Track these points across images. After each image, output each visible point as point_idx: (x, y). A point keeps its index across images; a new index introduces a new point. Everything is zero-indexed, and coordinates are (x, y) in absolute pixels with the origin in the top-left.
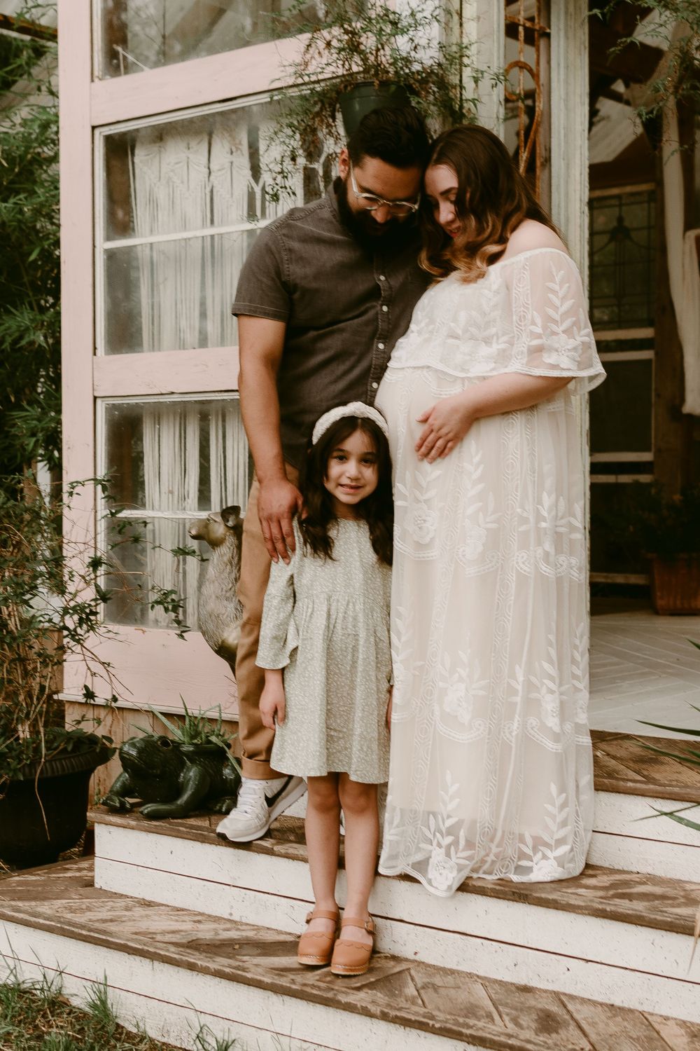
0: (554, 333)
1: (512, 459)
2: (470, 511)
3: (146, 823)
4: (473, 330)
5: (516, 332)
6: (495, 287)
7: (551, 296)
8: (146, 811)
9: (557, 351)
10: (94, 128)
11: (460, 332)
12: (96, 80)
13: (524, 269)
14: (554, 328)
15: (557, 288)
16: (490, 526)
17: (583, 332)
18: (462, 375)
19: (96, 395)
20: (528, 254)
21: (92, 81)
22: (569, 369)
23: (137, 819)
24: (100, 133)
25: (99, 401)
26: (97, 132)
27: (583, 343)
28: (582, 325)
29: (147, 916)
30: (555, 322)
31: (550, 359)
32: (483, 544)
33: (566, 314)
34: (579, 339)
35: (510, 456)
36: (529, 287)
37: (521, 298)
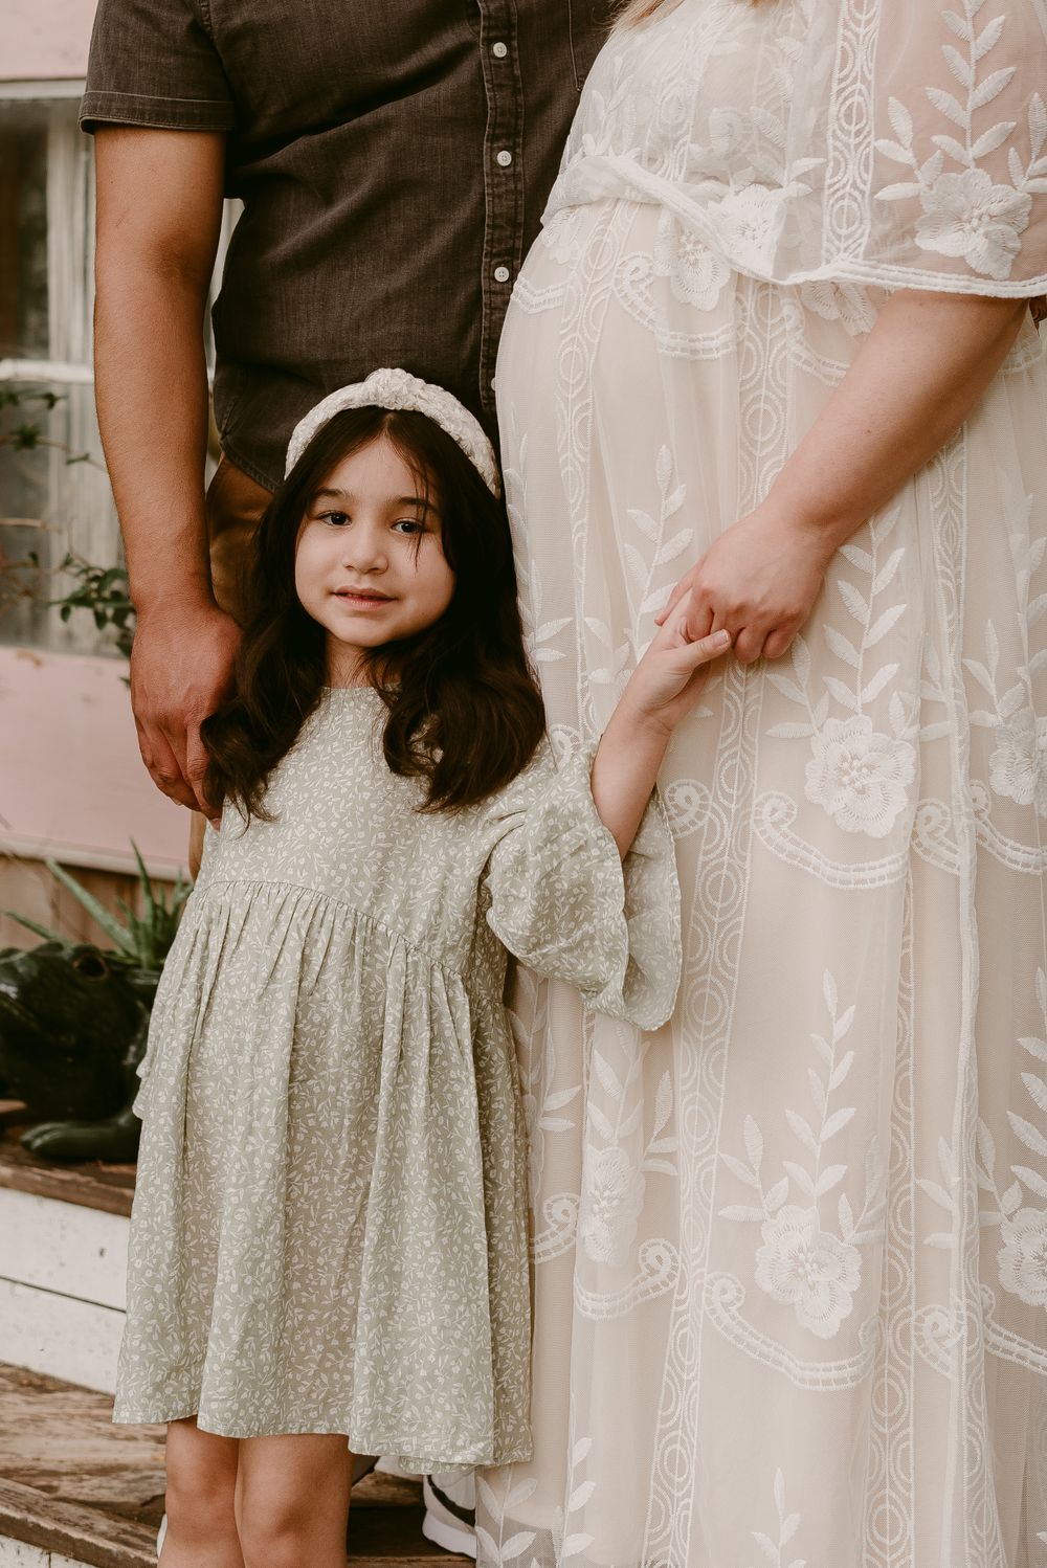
3: (36, 1174)
5: (831, 153)
7: (948, 51)
8: (38, 1142)
9: (958, 218)
14: (953, 147)
15: (966, 28)
17: (1036, 166)
22: (987, 277)
23: (15, 1162)
27: (1035, 197)
28: (1037, 144)
30: (956, 131)
31: (940, 241)
34: (1024, 186)
36: (877, 22)
37: (861, 55)
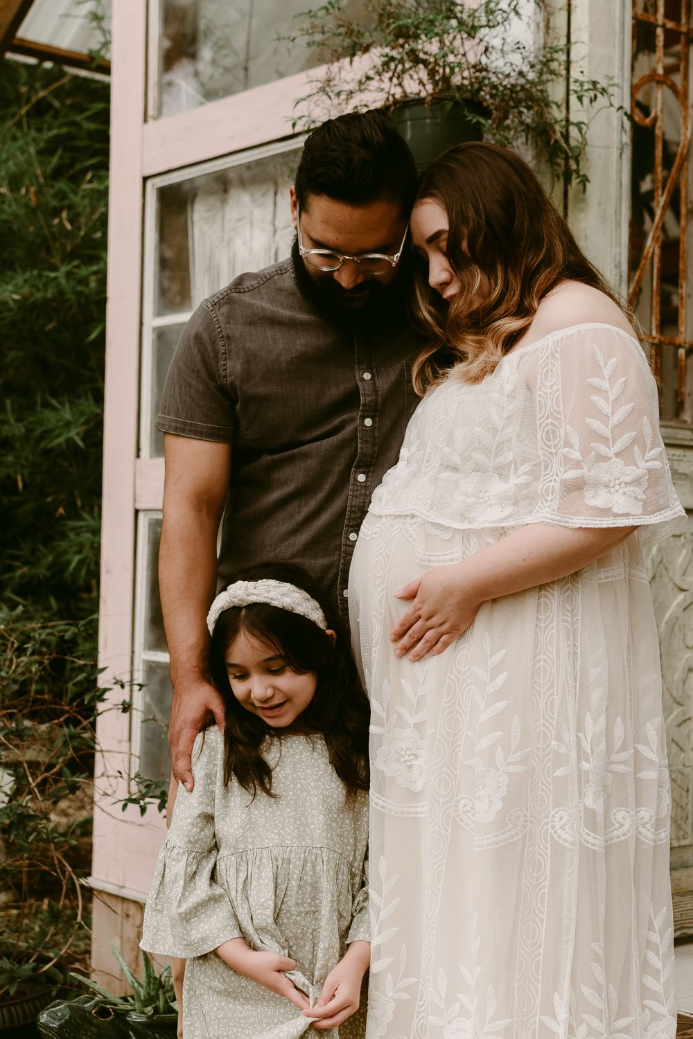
0: (601, 458)
1: (545, 661)
2: (484, 744)
4: (478, 456)
5: (542, 458)
6: (508, 388)
7: (595, 398)
9: (607, 486)
10: (145, 179)
11: (457, 460)
12: (150, 121)
13: (553, 357)
14: (602, 449)
15: (605, 385)
16: (512, 769)
17: (649, 455)
18: (464, 526)
20: (560, 334)
21: (146, 121)
24: (153, 185)
26: (149, 183)
27: (650, 471)
28: (649, 443)
30: (603, 439)
31: (598, 499)
32: (503, 799)
33: (620, 428)
34: (643, 466)
35: (542, 656)
36: (560, 386)
37: (549, 404)
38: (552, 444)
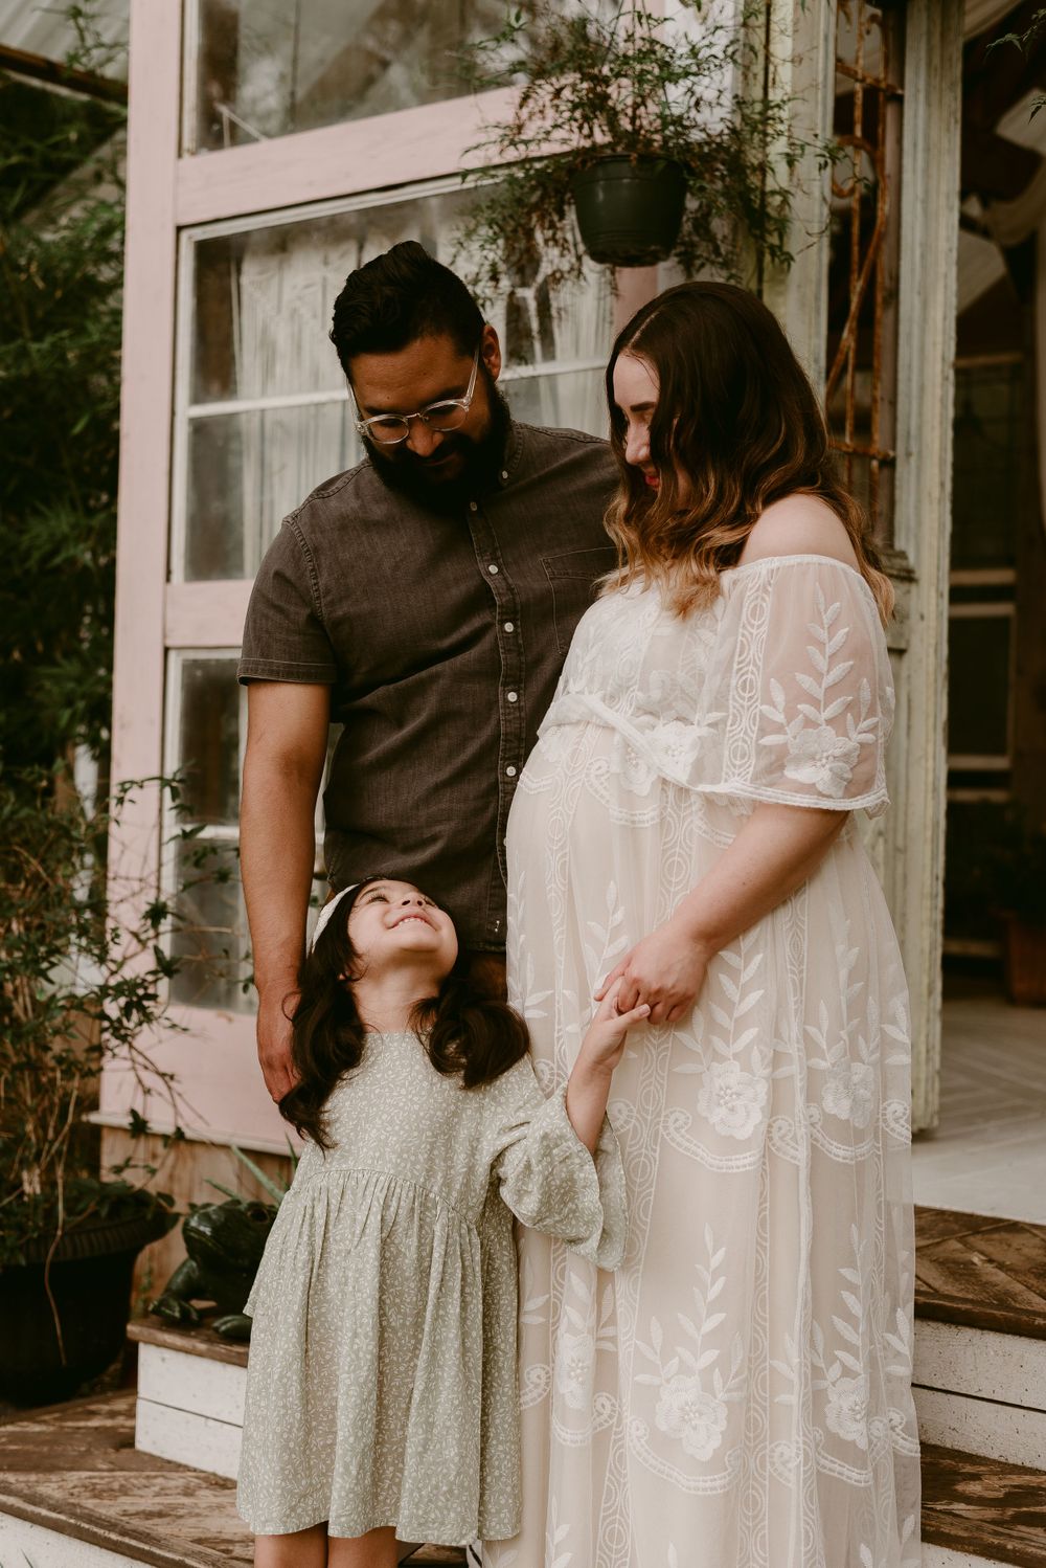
5: (731, 710)
8: (223, 1328)
10: (179, 229)
12: (187, 156)
13: (765, 589)
14: (812, 712)
15: (824, 635)
17: (864, 725)
19: (169, 643)
20: (776, 562)
21: (180, 155)
22: (829, 797)
24: (190, 238)
25: (172, 655)
26: (184, 235)
27: (862, 745)
28: (864, 710)
29: (220, 1507)
30: (814, 702)
31: (801, 773)
33: (833, 691)
34: (857, 738)
36: (769, 628)
37: (752, 647)
38: (747, 695)
